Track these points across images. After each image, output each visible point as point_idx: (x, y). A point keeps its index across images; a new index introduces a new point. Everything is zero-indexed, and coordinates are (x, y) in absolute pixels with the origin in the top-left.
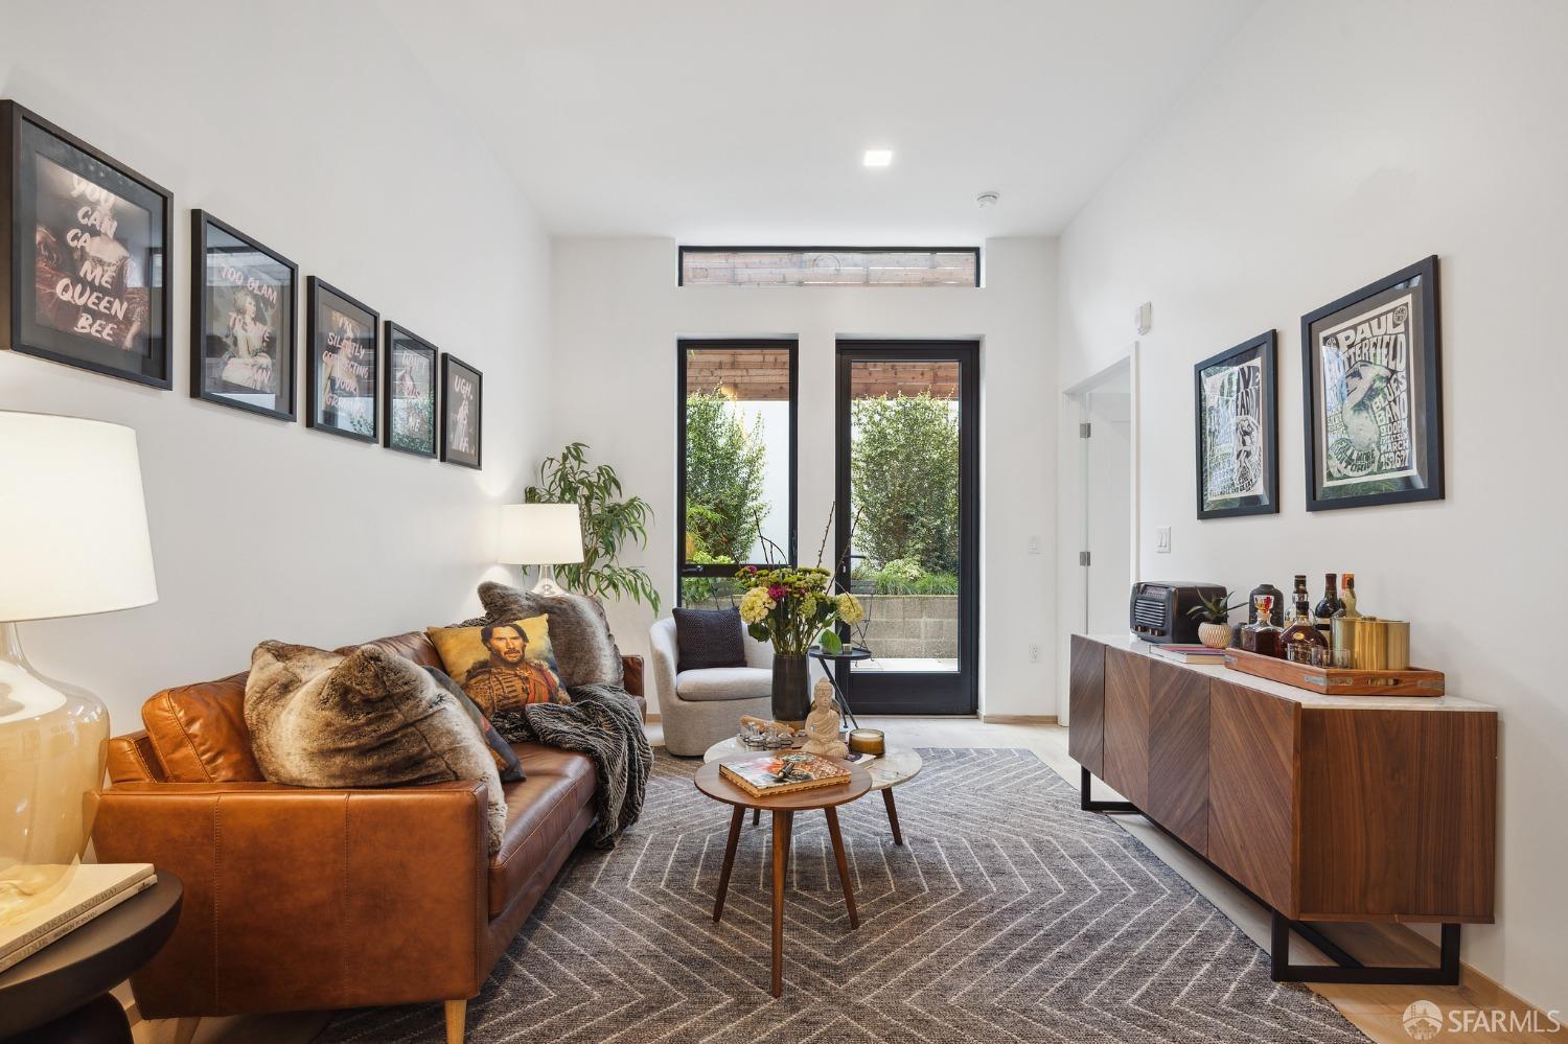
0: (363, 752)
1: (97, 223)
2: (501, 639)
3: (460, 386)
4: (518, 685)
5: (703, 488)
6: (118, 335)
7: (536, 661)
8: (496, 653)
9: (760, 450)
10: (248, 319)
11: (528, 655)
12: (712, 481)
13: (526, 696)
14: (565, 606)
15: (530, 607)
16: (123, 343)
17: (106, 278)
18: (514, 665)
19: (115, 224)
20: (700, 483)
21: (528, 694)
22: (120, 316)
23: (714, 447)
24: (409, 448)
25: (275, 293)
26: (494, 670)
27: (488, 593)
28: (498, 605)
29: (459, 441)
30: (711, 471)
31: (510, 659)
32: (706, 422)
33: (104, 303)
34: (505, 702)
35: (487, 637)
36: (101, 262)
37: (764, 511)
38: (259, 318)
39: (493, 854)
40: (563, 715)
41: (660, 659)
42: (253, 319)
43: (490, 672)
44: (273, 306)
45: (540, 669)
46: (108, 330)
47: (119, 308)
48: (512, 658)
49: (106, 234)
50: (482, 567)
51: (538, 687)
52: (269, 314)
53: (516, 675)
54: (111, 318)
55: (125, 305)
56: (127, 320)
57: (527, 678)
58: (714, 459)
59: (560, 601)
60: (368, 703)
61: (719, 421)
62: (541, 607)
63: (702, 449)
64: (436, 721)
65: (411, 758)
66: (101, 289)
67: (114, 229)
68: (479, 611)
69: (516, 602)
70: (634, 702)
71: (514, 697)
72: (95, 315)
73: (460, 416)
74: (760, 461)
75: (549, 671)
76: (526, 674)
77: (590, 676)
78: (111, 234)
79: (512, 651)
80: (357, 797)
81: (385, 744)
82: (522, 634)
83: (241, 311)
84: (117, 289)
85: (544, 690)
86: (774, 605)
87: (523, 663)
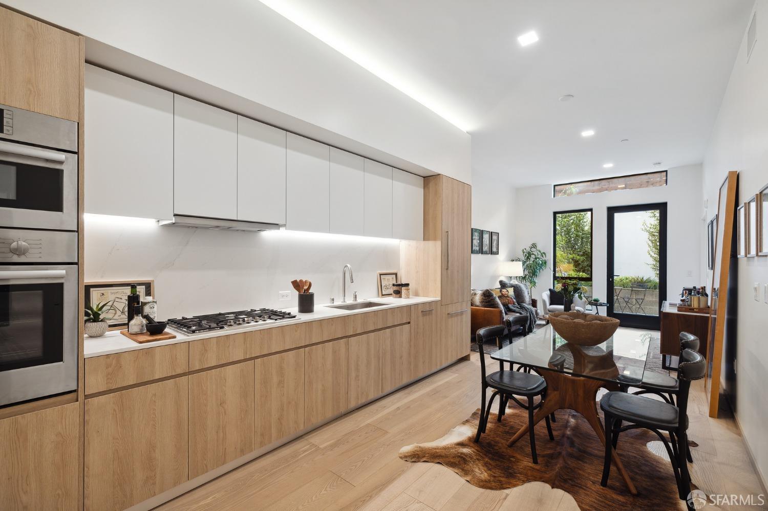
0: (486, 302)
2: (503, 292)
3: (495, 237)
4: (507, 301)
5: (578, 246)
8: (502, 294)
12: (582, 243)
13: (508, 303)
18: (506, 297)
20: (577, 244)
23: (583, 230)
24: (486, 253)
27: (501, 282)
28: (503, 285)
29: (494, 249)
30: (582, 239)
32: (580, 221)
34: (505, 304)
35: (501, 291)
39: (503, 319)
41: (544, 302)
43: (501, 297)
45: (511, 298)
48: (506, 295)
50: (499, 276)
53: (506, 299)
58: (583, 235)
59: (517, 285)
60: (488, 296)
61: (585, 220)
62: (512, 286)
63: (578, 231)
65: (493, 305)
68: (500, 287)
70: (534, 309)
73: (494, 244)
75: (514, 299)
77: (523, 301)
80: (486, 308)
81: (489, 302)
82: (508, 291)
85: (512, 302)
86: (563, 288)
87: (508, 296)
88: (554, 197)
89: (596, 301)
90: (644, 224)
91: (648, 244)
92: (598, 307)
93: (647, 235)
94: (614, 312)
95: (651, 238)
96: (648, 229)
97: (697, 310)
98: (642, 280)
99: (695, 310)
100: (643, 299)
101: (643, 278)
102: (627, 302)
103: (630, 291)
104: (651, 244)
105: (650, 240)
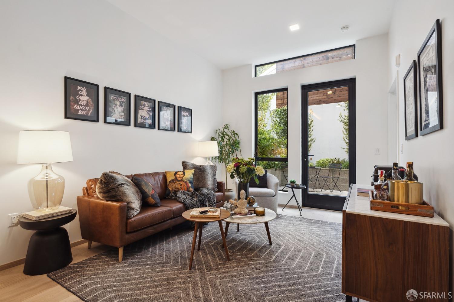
1: (83, 94)
2: (178, 174)
3: (184, 113)
4: (179, 186)
6: (87, 113)
7: (185, 180)
8: (176, 178)
9: (311, 121)
10: (118, 106)
11: (184, 178)
13: (180, 188)
14: (201, 167)
15: (191, 167)
16: (88, 115)
17: (85, 103)
18: (179, 181)
19: (87, 93)
21: (181, 188)
22: (88, 110)
24: (167, 129)
25: (125, 100)
26: (174, 182)
27: (184, 163)
29: (184, 127)
31: (179, 179)
33: (84, 108)
34: (176, 189)
35: (176, 174)
36: (83, 101)
37: (313, 141)
38: (121, 105)
40: (186, 194)
42: (119, 106)
43: (173, 182)
44: (124, 102)
45: (186, 182)
46: (85, 113)
47: (87, 108)
49: (84, 95)
51: (184, 187)
52: (123, 105)
53: (179, 183)
54: (85, 110)
55: (89, 107)
56: (89, 110)
57: (182, 184)
64: (120, 189)
65: (113, 195)
66: (84, 105)
67: (86, 94)
69: (188, 166)
71: (178, 189)
72: (82, 110)
73: (184, 121)
74: (311, 125)
75: (189, 183)
76: (182, 183)
78: (85, 95)
79: (180, 177)
82: (185, 174)
83: (116, 105)
84: (87, 105)
85: (186, 188)
86: (235, 168)
87: (182, 180)
88: (255, 76)
89: (293, 182)
90: (341, 116)
91: (344, 132)
92: (294, 189)
93: (342, 125)
94: (309, 192)
95: (345, 127)
96: (343, 120)
97: (404, 209)
98: (338, 161)
99: (400, 207)
100: (338, 178)
101: (339, 160)
102: (325, 181)
103: (328, 171)
104: (345, 132)
105: (344, 129)
